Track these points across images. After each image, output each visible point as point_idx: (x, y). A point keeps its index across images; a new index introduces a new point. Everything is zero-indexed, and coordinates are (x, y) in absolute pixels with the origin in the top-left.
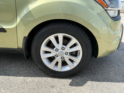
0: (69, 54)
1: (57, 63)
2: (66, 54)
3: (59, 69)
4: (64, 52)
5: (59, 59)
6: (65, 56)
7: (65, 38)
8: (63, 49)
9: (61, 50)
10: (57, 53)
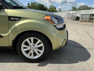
0: (37, 48)
1: (31, 54)
2: (36, 48)
3: (32, 57)
4: (34, 47)
5: (31, 52)
6: (35, 49)
7: (34, 40)
8: (34, 45)
9: (33, 46)
10: (31, 48)
